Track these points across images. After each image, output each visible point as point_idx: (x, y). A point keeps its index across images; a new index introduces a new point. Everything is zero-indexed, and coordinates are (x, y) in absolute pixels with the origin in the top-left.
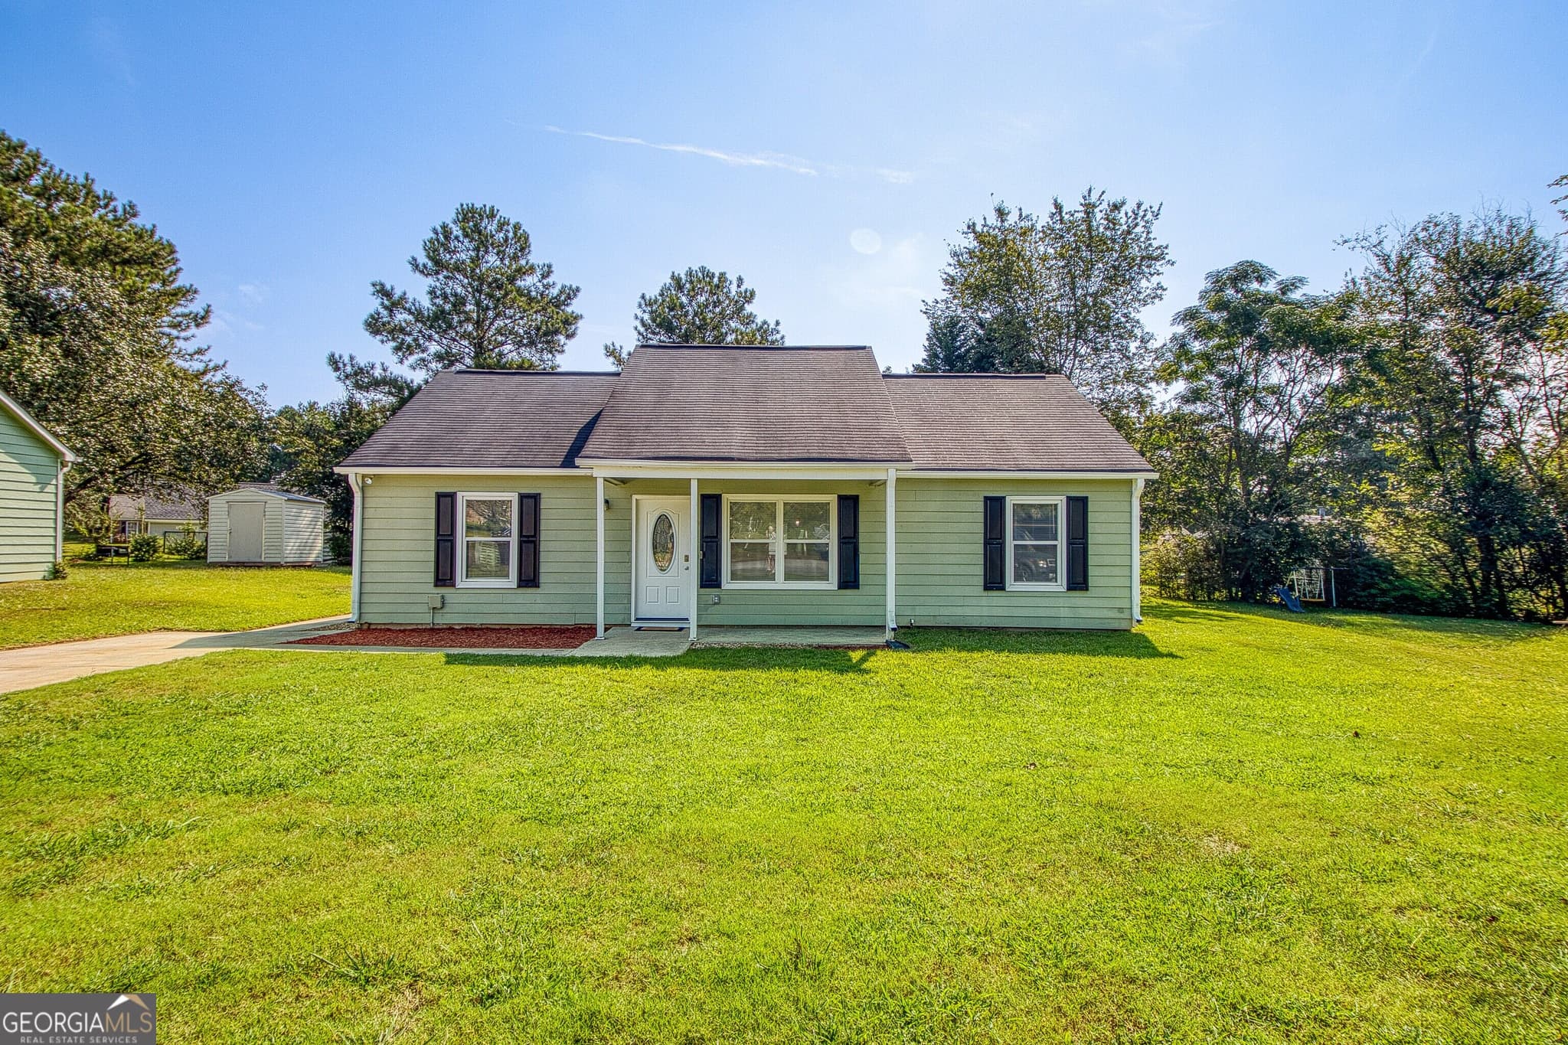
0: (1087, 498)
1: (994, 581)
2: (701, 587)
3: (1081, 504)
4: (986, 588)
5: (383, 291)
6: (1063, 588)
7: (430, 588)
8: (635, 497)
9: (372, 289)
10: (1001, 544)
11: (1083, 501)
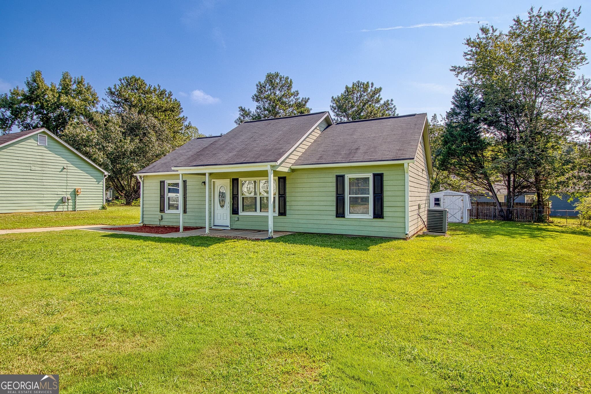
0: (383, 174)
1: (340, 214)
2: (233, 214)
3: (379, 177)
4: (337, 217)
5: (242, 110)
6: (372, 217)
7: (159, 213)
8: (213, 180)
9: (239, 109)
10: (343, 196)
11: (381, 175)
